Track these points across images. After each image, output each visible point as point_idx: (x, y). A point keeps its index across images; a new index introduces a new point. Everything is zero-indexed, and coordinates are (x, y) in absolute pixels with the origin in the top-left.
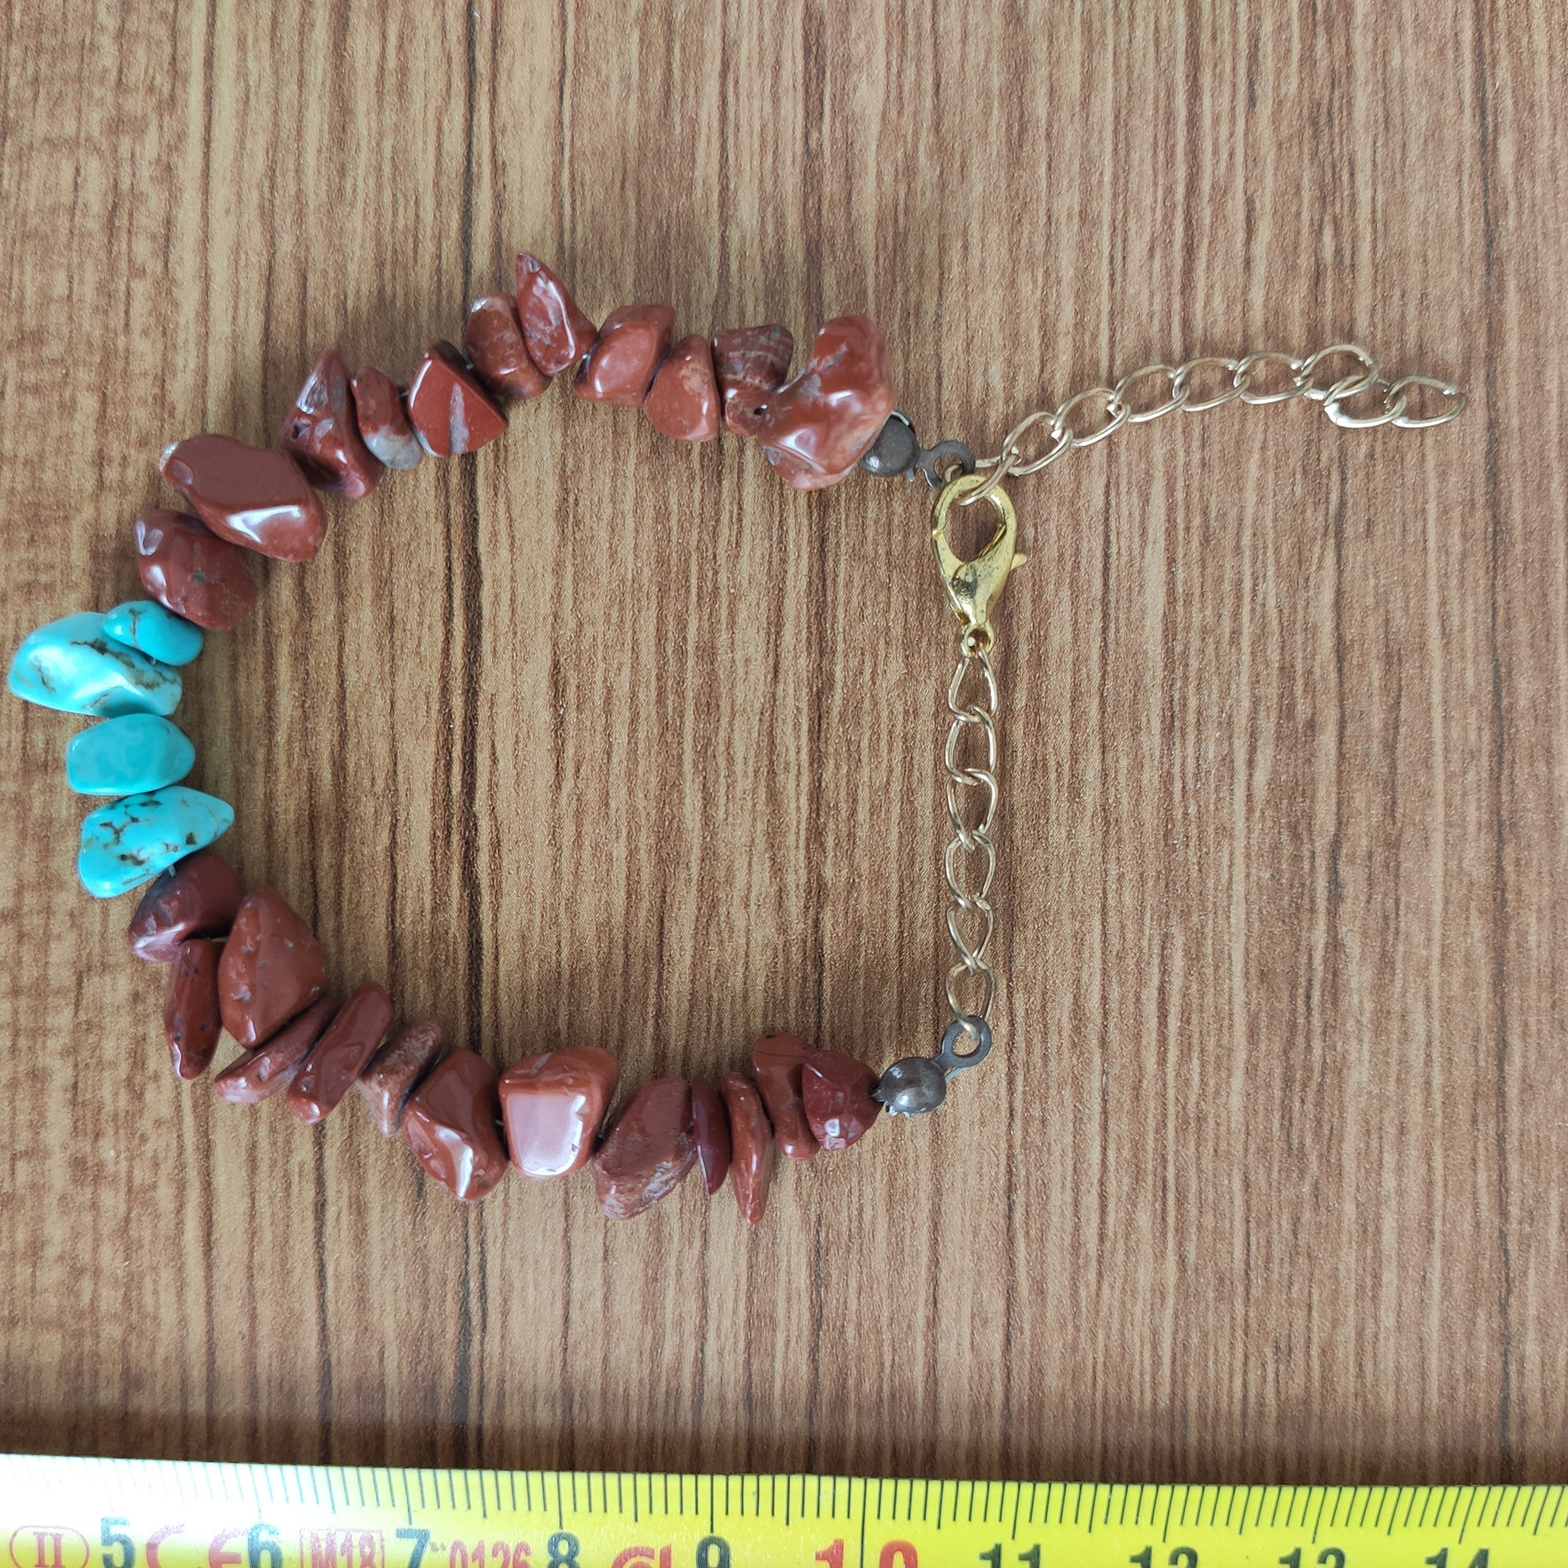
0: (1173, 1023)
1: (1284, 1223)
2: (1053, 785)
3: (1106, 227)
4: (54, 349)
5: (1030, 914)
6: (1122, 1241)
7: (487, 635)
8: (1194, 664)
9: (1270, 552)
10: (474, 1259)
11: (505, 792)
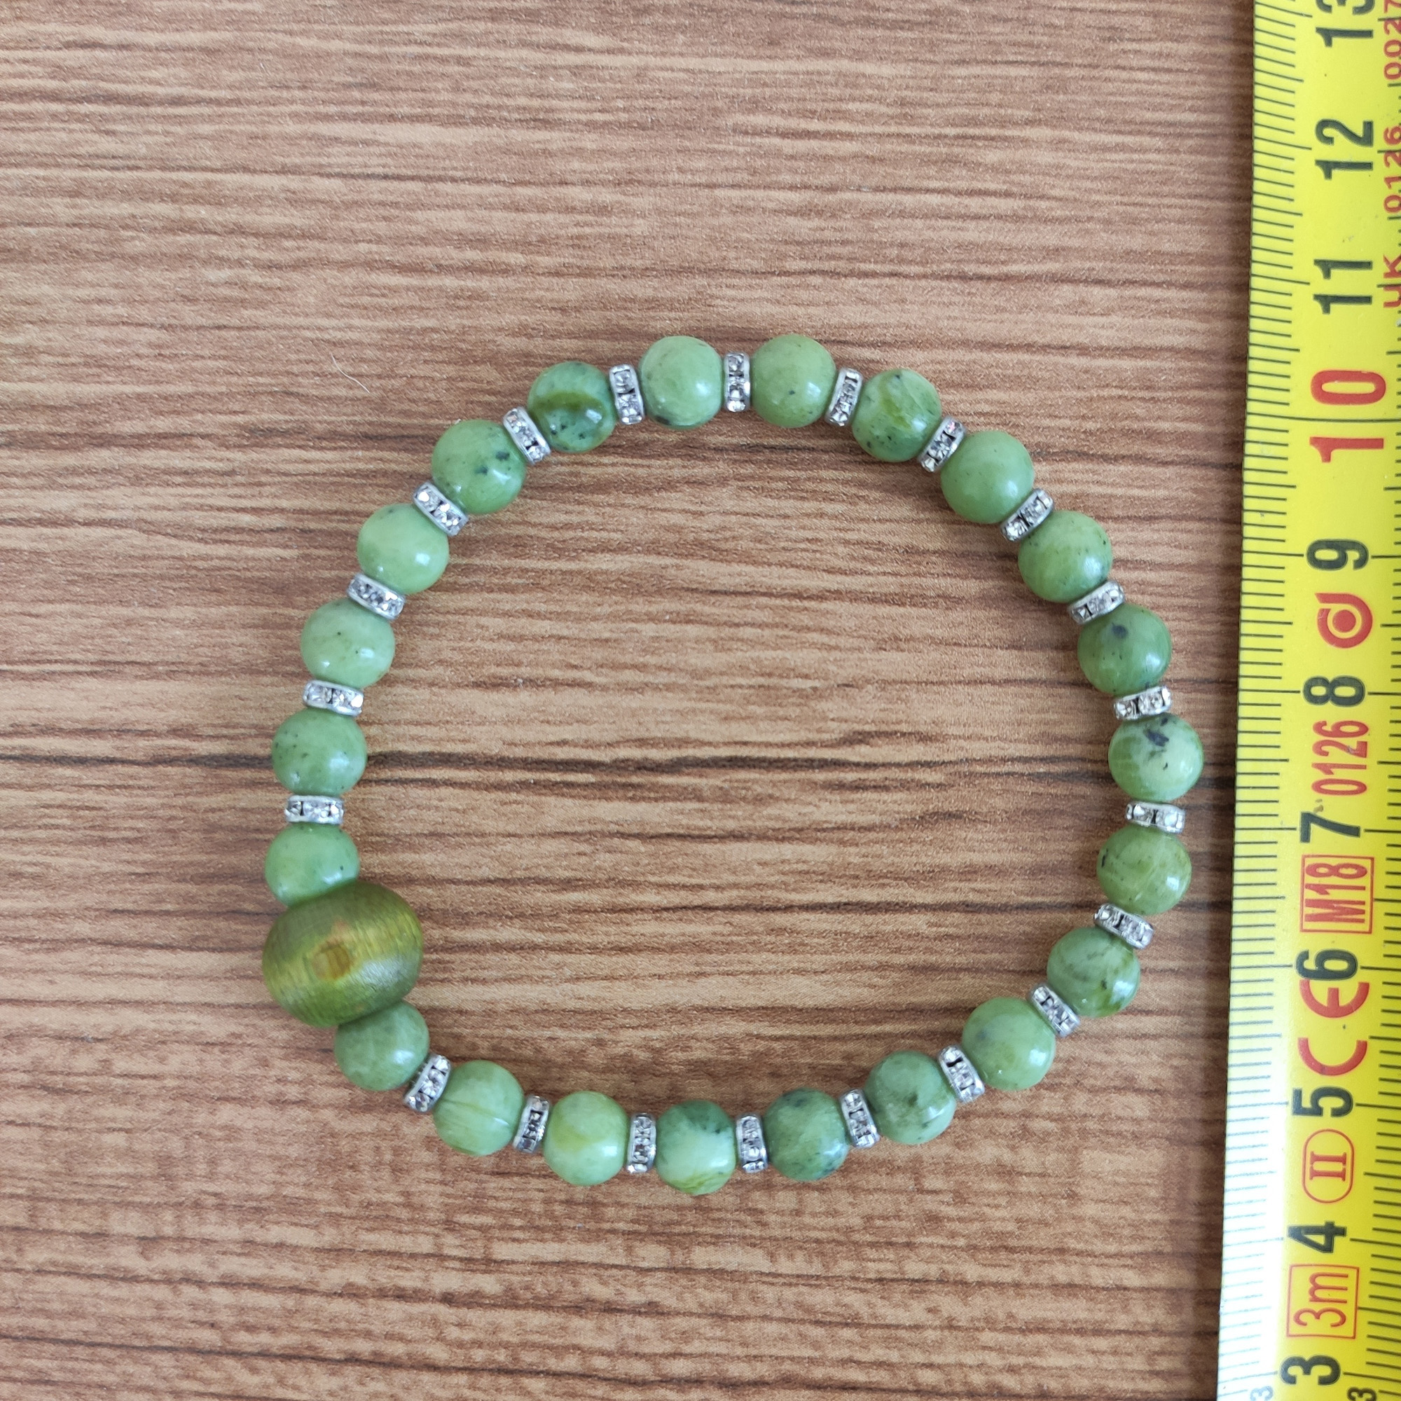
0: (815, 125)
1: (998, 30)
2: (597, 230)
3: (85, 174)
4: (176, 1146)
5: (714, 253)
6: (1013, 177)
7: (449, 748)
8: (487, 99)
9: (386, 28)
10: (1018, 768)
11: (593, 733)
